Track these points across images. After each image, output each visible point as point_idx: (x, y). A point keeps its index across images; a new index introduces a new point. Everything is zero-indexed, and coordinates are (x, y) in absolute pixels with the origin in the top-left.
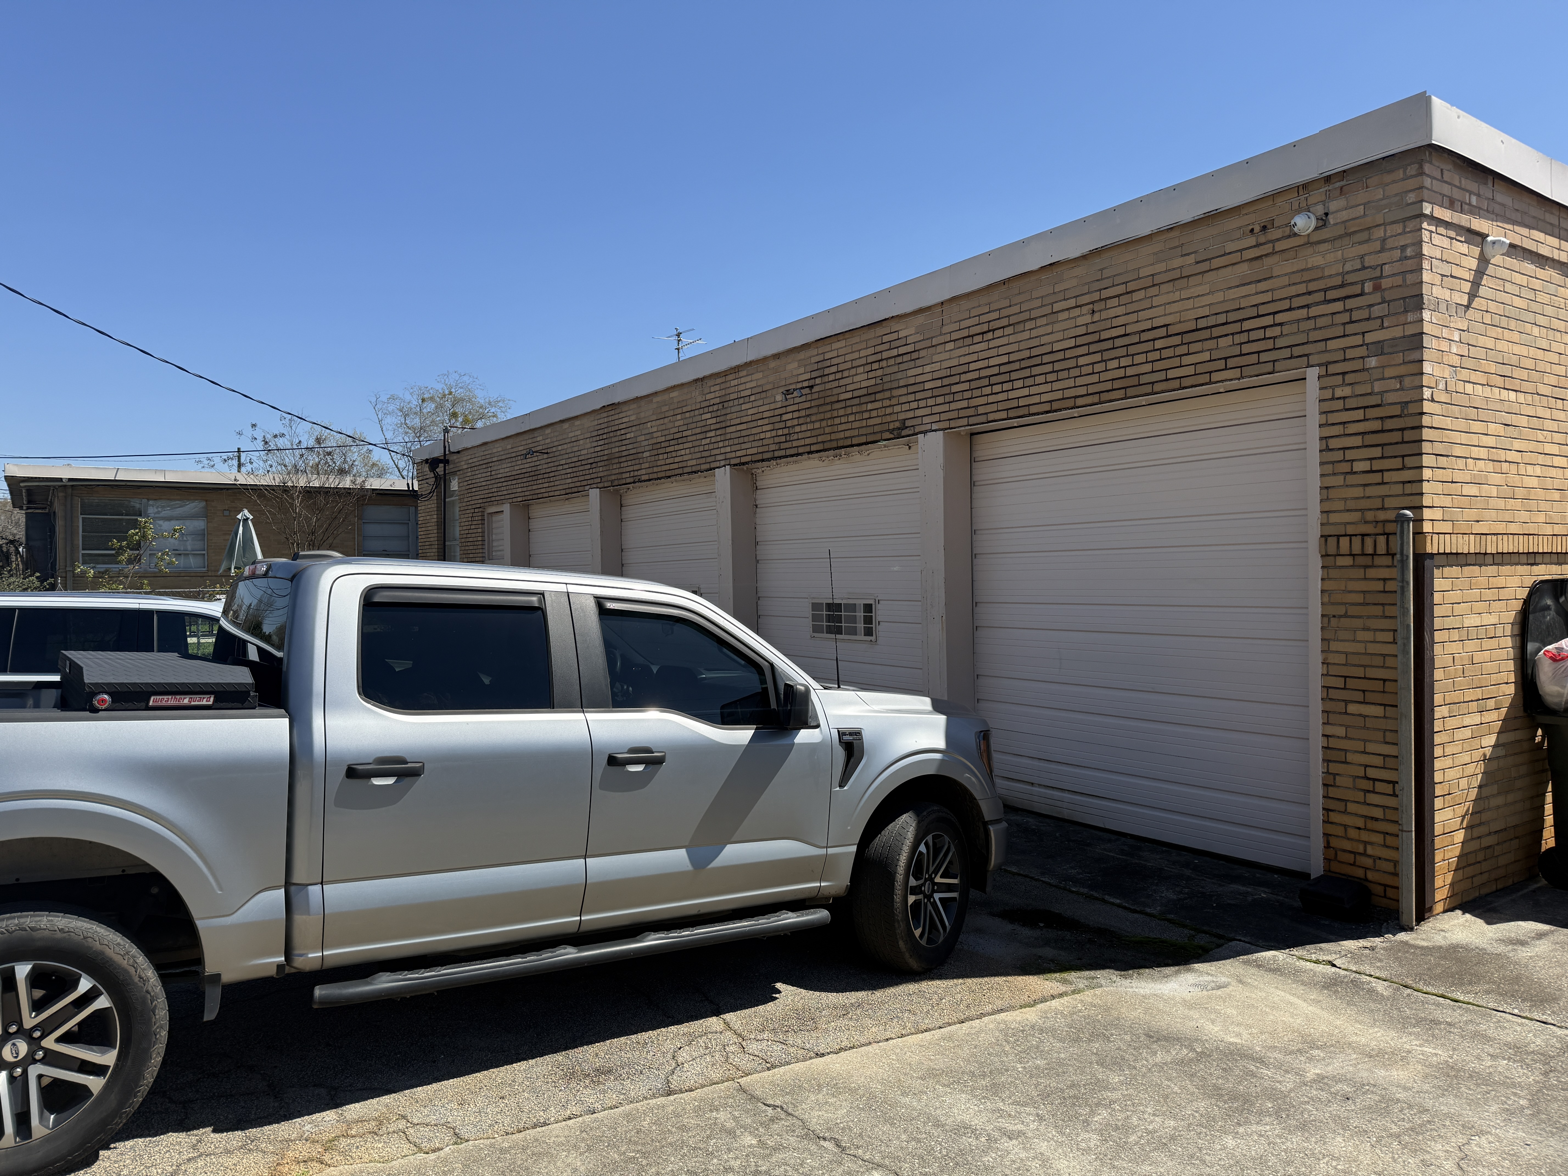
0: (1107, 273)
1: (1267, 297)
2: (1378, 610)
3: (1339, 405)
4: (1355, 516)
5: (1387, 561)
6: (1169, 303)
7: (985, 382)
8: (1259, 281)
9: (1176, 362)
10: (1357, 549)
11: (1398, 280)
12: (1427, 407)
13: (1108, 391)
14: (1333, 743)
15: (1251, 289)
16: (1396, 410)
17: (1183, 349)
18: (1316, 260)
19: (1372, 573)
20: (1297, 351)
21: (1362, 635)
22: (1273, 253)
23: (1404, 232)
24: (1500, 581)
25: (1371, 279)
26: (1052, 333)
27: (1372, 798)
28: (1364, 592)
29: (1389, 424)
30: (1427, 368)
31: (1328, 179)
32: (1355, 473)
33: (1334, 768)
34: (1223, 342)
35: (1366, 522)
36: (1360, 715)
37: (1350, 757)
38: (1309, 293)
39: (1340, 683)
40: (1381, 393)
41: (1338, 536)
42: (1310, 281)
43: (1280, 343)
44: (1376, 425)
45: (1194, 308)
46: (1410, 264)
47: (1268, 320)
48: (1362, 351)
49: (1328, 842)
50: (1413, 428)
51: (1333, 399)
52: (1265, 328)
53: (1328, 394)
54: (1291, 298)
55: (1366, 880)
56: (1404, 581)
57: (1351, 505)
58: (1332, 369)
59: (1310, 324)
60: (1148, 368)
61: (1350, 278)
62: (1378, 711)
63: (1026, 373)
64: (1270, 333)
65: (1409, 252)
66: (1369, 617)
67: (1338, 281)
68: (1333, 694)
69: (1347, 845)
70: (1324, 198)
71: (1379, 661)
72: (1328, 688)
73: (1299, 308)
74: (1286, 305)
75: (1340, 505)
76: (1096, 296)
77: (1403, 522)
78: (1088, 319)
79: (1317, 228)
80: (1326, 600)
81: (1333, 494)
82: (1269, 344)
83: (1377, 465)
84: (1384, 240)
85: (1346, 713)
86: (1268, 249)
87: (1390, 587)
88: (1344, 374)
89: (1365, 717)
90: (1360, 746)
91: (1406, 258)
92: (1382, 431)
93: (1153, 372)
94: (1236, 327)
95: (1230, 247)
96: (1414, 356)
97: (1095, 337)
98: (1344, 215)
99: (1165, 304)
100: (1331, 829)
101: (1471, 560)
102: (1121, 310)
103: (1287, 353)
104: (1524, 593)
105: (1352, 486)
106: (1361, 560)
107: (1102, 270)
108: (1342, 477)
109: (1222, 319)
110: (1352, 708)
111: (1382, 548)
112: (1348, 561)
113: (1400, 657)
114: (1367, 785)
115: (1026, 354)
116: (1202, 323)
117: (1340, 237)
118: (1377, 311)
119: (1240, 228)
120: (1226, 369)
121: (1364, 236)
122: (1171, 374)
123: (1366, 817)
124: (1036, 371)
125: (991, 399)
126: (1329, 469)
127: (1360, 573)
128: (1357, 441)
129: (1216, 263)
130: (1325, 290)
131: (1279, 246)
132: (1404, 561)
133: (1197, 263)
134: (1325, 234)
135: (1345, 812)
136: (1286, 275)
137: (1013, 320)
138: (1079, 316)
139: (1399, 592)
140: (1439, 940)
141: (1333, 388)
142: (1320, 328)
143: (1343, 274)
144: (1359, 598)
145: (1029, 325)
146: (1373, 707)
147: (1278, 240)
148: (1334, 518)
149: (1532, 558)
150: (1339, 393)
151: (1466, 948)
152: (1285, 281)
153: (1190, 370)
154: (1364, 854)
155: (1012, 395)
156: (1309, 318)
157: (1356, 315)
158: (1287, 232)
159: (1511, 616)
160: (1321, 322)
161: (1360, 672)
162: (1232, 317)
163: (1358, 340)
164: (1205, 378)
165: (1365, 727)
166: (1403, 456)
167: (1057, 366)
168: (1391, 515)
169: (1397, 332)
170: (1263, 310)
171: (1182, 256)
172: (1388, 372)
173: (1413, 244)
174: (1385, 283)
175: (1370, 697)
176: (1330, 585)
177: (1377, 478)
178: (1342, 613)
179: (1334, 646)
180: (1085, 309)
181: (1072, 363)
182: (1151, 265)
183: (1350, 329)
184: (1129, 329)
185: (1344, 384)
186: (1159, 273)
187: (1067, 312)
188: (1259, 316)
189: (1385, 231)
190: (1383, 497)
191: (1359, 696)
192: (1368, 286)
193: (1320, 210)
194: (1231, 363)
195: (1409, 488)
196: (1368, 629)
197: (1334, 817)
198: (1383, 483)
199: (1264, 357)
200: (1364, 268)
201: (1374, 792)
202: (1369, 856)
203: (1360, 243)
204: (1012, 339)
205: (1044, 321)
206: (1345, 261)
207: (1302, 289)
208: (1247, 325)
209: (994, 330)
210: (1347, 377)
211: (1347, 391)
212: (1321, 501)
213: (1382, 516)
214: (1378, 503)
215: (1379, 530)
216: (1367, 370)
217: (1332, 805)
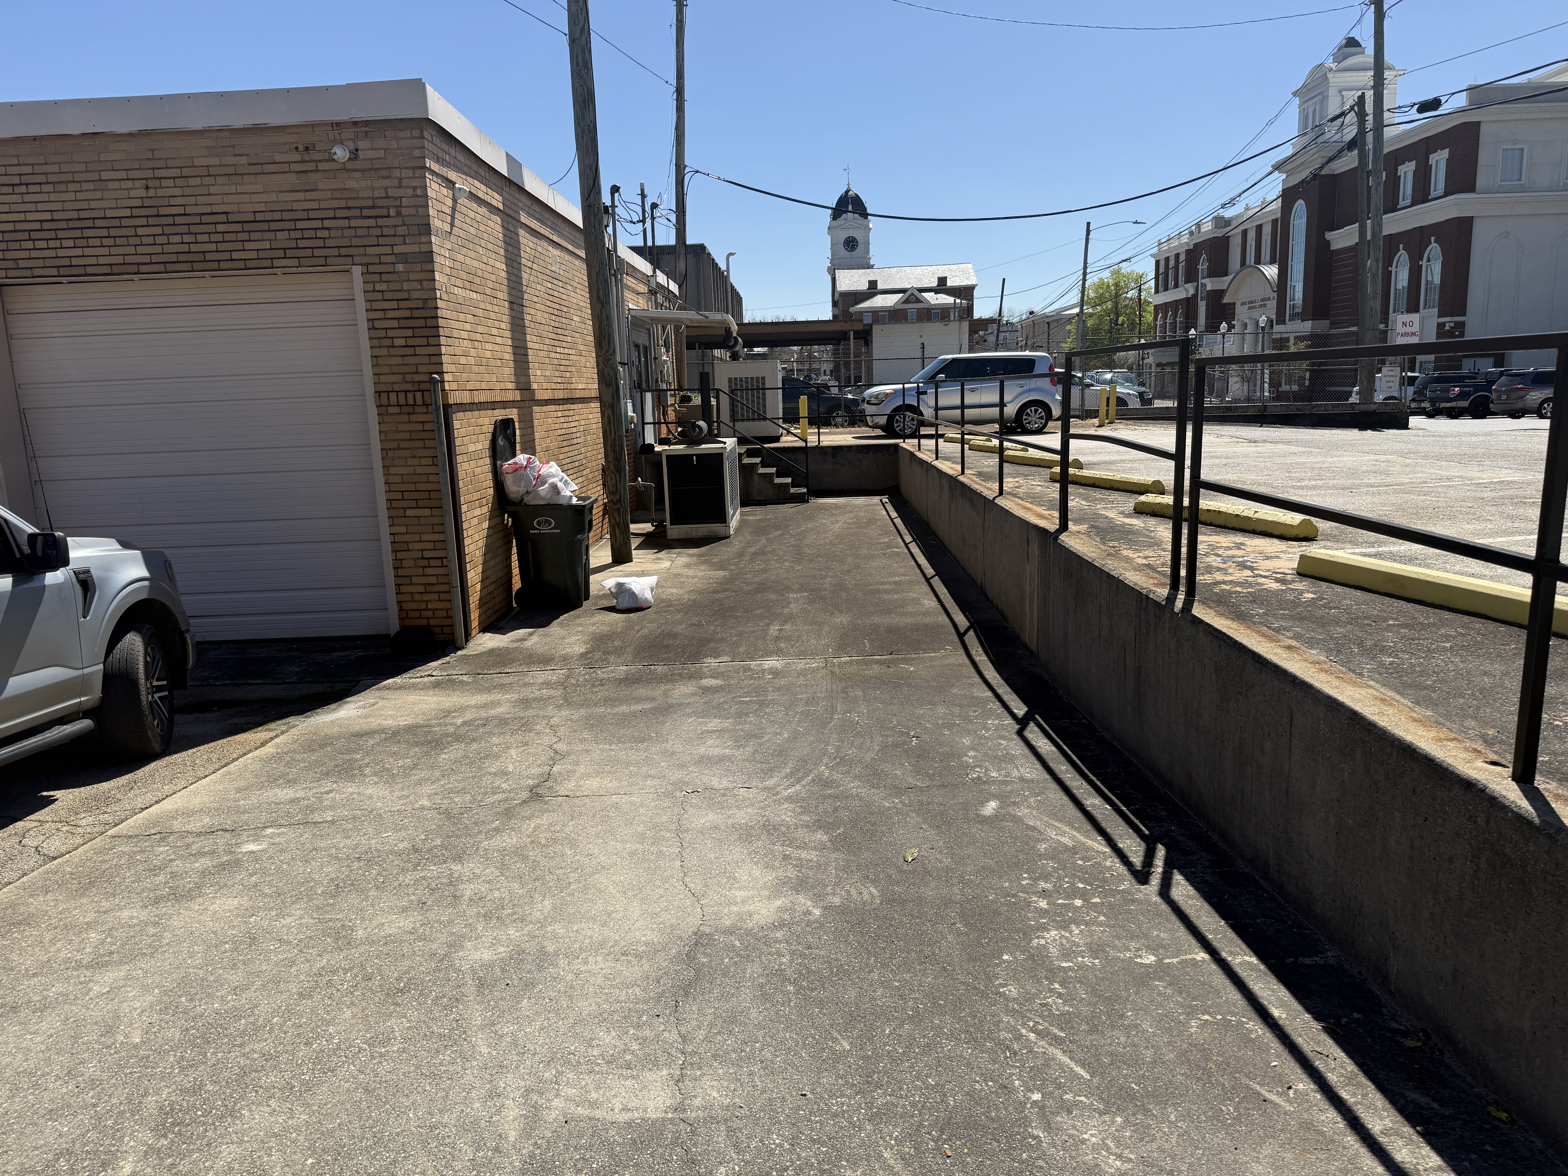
0: (157, 155)
1: (315, 205)
2: (420, 444)
3: (379, 296)
4: (399, 378)
5: (424, 409)
6: (226, 194)
7: (26, 236)
8: (307, 191)
9: (239, 246)
10: (402, 401)
11: (413, 211)
12: (440, 304)
13: (174, 262)
14: (398, 538)
15: (301, 196)
16: (420, 304)
17: (245, 236)
18: (351, 184)
19: (413, 418)
20: (343, 251)
21: (410, 462)
22: (317, 171)
23: (413, 177)
24: (481, 421)
25: (394, 207)
26: (102, 199)
27: (428, 571)
28: (410, 431)
29: (416, 313)
30: (437, 276)
31: (355, 123)
32: (395, 347)
33: (400, 555)
34: (280, 235)
35: (406, 382)
36: (415, 516)
37: (411, 546)
38: (349, 208)
39: (398, 496)
40: (408, 291)
41: (388, 392)
42: (348, 199)
43: (329, 243)
44: (407, 313)
45: (250, 203)
46: (420, 201)
47: (318, 224)
48: (392, 259)
49: (401, 607)
50: (432, 318)
51: (374, 291)
52: (316, 229)
53: (370, 287)
54: (335, 209)
55: (429, 625)
56: (439, 423)
57: (395, 369)
58: (372, 269)
59: (352, 232)
60: (213, 247)
61: (379, 203)
62: (427, 512)
63: (78, 233)
64: (320, 234)
65: (419, 192)
66: (414, 449)
67: (369, 203)
68: (394, 504)
69: (414, 606)
70: (353, 137)
71: (424, 478)
72: (391, 500)
73: (342, 218)
74: (331, 214)
75: (387, 370)
76: (150, 174)
77: (434, 383)
78: (143, 193)
79: (350, 159)
80: (383, 438)
81: (381, 361)
82: (320, 243)
83: (411, 342)
84: (400, 180)
85: (405, 516)
86: (311, 166)
87: (428, 427)
88: (381, 273)
89: (419, 517)
90: (417, 538)
91: (417, 196)
92: (411, 318)
93: (217, 251)
94: (291, 225)
95: (278, 158)
96: (428, 267)
97: (154, 211)
98: (370, 154)
99: (223, 194)
100: (402, 598)
101: (468, 408)
102: (178, 192)
103: (335, 252)
104: (491, 429)
105: (394, 356)
106: (405, 409)
107: (152, 150)
108: (386, 349)
109: (277, 216)
110: (409, 513)
111: (419, 401)
112: (396, 410)
113: (441, 474)
114: (424, 563)
115: (75, 215)
116: (259, 217)
117: (369, 170)
118: (401, 231)
119: (286, 144)
120: (285, 258)
121: (385, 173)
122: (235, 255)
123: (425, 584)
124: (88, 233)
125: (34, 254)
126: (376, 343)
127: (405, 418)
128: (395, 324)
129: (268, 168)
130: (361, 208)
131: (321, 166)
132: (437, 410)
133: (250, 164)
134: (357, 165)
135: (411, 584)
136: (329, 190)
137: (51, 178)
138: (132, 189)
139: (436, 430)
140: (481, 649)
141: (374, 283)
142: (360, 237)
143: (374, 199)
144: (406, 436)
145: (72, 187)
146: (423, 510)
147: (320, 161)
148: (383, 379)
149: (492, 405)
150: (378, 287)
151: (498, 649)
152: (329, 195)
153: (254, 255)
154: (427, 609)
155: (61, 253)
156: (350, 228)
157: (386, 231)
158: (327, 157)
159: (487, 444)
160: (360, 232)
161: (412, 487)
162: (286, 216)
163: (388, 250)
164: (268, 263)
165: (419, 525)
166: (427, 337)
167: (113, 232)
168: (425, 378)
169: (415, 248)
170: (312, 215)
171: (234, 155)
172: (412, 276)
173: (421, 187)
174: (404, 211)
175: (420, 503)
176: (385, 427)
177: (410, 351)
178: (396, 446)
179: (392, 470)
180: (138, 184)
181: (131, 232)
182: (205, 157)
183: (382, 241)
184: (189, 210)
185: (381, 281)
186: (214, 166)
187: (118, 183)
188: (309, 219)
189: (401, 173)
190: (417, 365)
191: (414, 504)
192: (392, 212)
193: (351, 145)
194: (289, 253)
195: (433, 358)
196: (415, 457)
197: (403, 589)
198: (415, 355)
199: (317, 252)
200: (387, 197)
201: (429, 567)
202: (430, 610)
203: (384, 178)
204: (53, 197)
205: (91, 186)
206: (374, 189)
207: (342, 203)
208: (300, 225)
209: (27, 185)
210: (383, 276)
211: (384, 287)
212: (373, 366)
213: (417, 378)
214: (414, 369)
215: (416, 388)
216: (398, 272)
217: (401, 581)
